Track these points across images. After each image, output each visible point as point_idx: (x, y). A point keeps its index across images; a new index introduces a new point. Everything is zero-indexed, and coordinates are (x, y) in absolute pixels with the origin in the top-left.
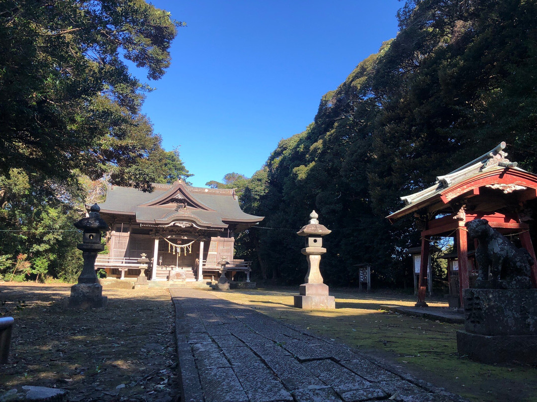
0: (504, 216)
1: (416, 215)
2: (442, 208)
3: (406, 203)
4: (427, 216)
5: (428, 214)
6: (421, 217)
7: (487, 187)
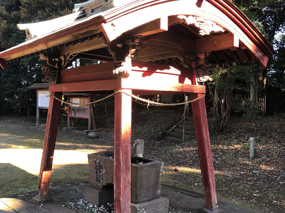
0: (179, 72)
1: (42, 57)
2: (87, 50)
3: (27, 35)
4: (60, 60)
5: (62, 58)
6: (50, 61)
7: (179, 19)
